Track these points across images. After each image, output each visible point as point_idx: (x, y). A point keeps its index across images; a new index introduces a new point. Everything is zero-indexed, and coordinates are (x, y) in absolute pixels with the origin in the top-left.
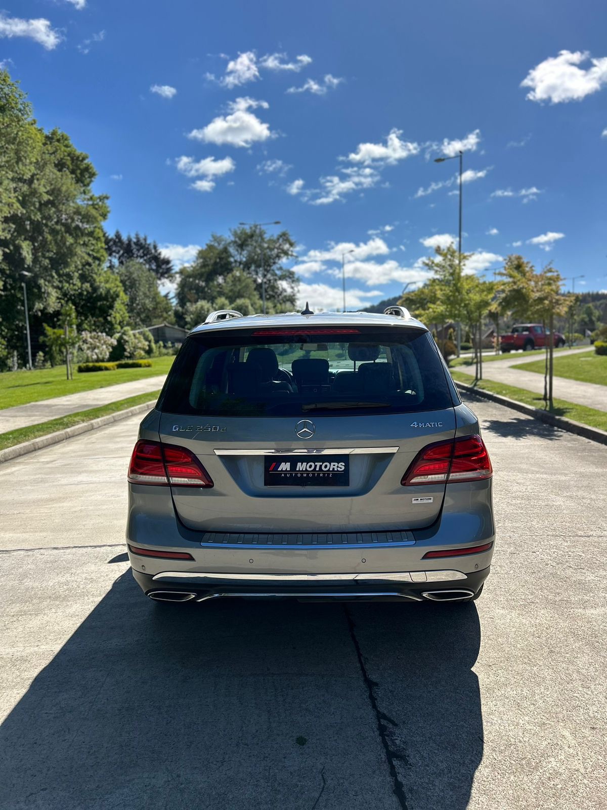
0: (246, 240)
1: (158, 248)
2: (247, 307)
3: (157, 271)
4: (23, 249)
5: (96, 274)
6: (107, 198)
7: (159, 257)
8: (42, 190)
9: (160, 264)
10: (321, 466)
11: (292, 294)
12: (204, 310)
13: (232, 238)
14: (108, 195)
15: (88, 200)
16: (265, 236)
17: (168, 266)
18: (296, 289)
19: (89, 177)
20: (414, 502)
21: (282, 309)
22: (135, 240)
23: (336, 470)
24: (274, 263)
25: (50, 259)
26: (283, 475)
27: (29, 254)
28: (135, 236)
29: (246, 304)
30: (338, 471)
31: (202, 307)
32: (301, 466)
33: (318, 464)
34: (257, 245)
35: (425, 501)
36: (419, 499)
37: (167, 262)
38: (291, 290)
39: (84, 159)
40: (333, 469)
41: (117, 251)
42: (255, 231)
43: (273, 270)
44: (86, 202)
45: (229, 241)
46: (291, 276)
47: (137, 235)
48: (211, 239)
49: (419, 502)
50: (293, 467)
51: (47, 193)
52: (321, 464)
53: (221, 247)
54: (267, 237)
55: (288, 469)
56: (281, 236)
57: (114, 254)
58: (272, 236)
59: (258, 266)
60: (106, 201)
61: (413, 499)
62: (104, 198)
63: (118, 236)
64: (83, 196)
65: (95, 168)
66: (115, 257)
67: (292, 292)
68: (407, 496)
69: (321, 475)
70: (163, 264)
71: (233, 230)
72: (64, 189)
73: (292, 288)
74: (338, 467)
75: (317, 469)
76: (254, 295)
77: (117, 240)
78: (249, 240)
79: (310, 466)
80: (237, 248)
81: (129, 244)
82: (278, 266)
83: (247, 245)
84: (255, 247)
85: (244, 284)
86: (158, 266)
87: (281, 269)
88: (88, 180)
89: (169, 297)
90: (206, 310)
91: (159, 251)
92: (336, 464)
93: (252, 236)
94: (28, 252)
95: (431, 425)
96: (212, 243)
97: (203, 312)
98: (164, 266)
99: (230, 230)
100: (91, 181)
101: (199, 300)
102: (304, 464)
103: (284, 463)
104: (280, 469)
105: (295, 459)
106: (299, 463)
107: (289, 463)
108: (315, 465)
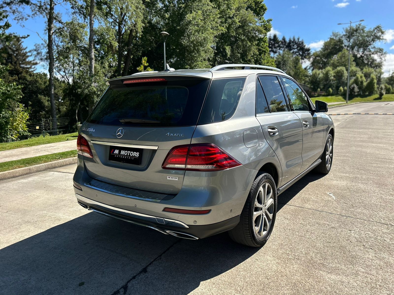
0: (353, 33)
1: (304, 43)
2: (343, 71)
3: (302, 56)
4: (226, 50)
5: (263, 59)
6: (271, 20)
7: (304, 47)
8: (237, 21)
9: (304, 51)
10: (130, 153)
11: (380, 62)
12: (316, 74)
13: (345, 33)
14: (272, 19)
15: (262, 22)
16: (365, 29)
17: (309, 52)
18: (383, 59)
19: (263, 11)
20: (168, 179)
21: (366, 71)
22: (292, 40)
23: (135, 156)
24: (370, 45)
25: (241, 53)
26: (115, 156)
27: (229, 52)
28: (293, 38)
29: (343, 70)
30: (136, 157)
31: (316, 73)
32: (123, 152)
33: (129, 152)
34: (360, 35)
35: (173, 179)
36: (171, 177)
37: (308, 50)
38: (380, 60)
39: (261, 2)
40: (134, 155)
41: (283, 47)
42: (359, 27)
43: (369, 49)
44: (261, 24)
45: (342, 35)
46: (381, 51)
47: (294, 37)
48: (332, 35)
49: (171, 179)
50: (120, 152)
51: (239, 22)
52: (130, 152)
53: (337, 39)
54: (366, 30)
55: (118, 153)
56: (376, 28)
57: (281, 48)
58: (371, 29)
59: (360, 47)
60: (270, 22)
61: (168, 177)
62: (270, 20)
63: (284, 39)
64: (260, 21)
65: (266, 6)
66: (282, 50)
67: (380, 61)
68: (165, 175)
69: (129, 158)
70: (306, 51)
71: (345, 29)
72: (248, 19)
73: (381, 58)
74: (136, 154)
75: (128, 155)
76: (352, 64)
77: (283, 41)
78: (355, 33)
79: (126, 153)
80: (346, 38)
81: (289, 43)
82: (373, 46)
83: (354, 36)
84: (359, 36)
85: (346, 58)
86: (303, 53)
87: (374, 47)
88: (263, 12)
89: (307, 69)
90: (318, 74)
91: (304, 45)
92: (136, 153)
93: (356, 31)
94: (229, 51)
95: (177, 135)
96: (332, 37)
97: (316, 75)
98: (306, 53)
99: (343, 29)
100: (264, 13)
101: (315, 69)
102: (124, 151)
103: (116, 150)
104: (114, 153)
105: (120, 149)
106: (122, 151)
107: (118, 150)
108: (128, 153)
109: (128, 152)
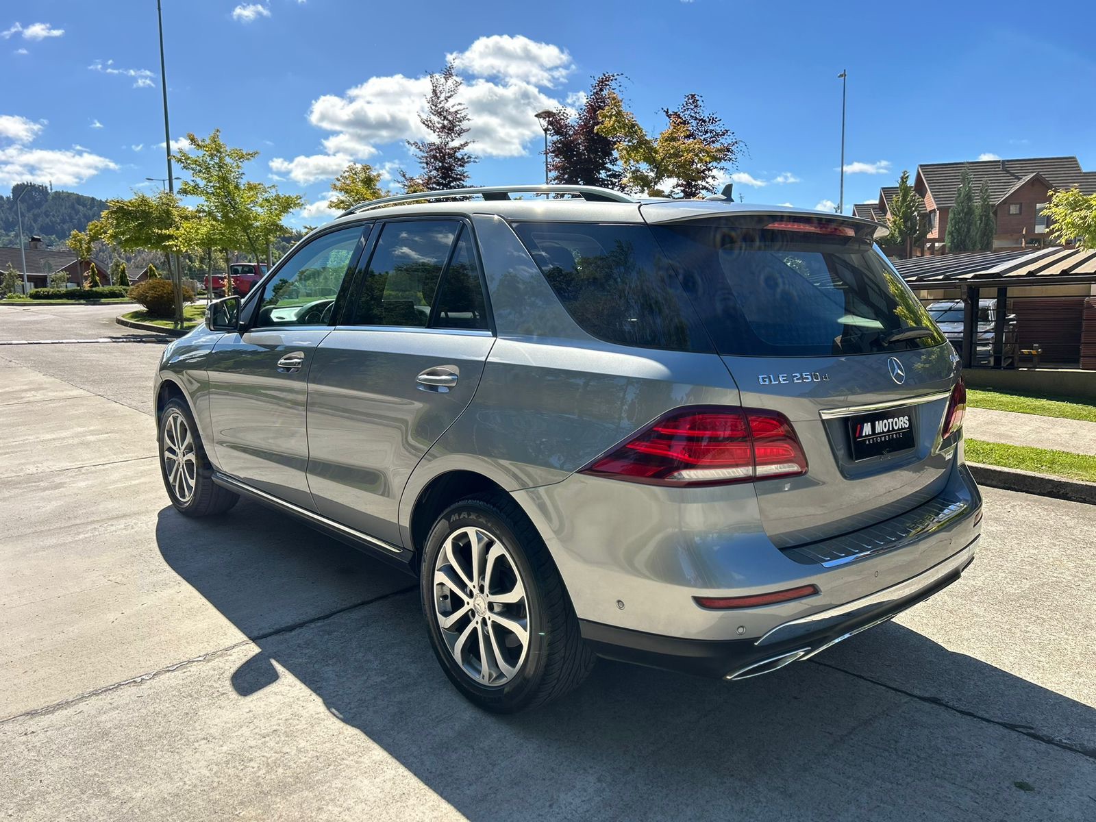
10: (892, 423)
23: (903, 427)
26: (867, 443)
30: (905, 428)
32: (880, 426)
33: (891, 421)
40: (901, 425)
50: (873, 428)
52: (892, 419)
55: (870, 433)
69: (895, 436)
74: (904, 423)
75: (891, 429)
79: (885, 426)
92: (901, 418)
102: (881, 422)
103: (866, 424)
104: (864, 434)
105: (874, 417)
106: (877, 422)
107: (869, 424)
108: (889, 423)
109: (889, 420)
